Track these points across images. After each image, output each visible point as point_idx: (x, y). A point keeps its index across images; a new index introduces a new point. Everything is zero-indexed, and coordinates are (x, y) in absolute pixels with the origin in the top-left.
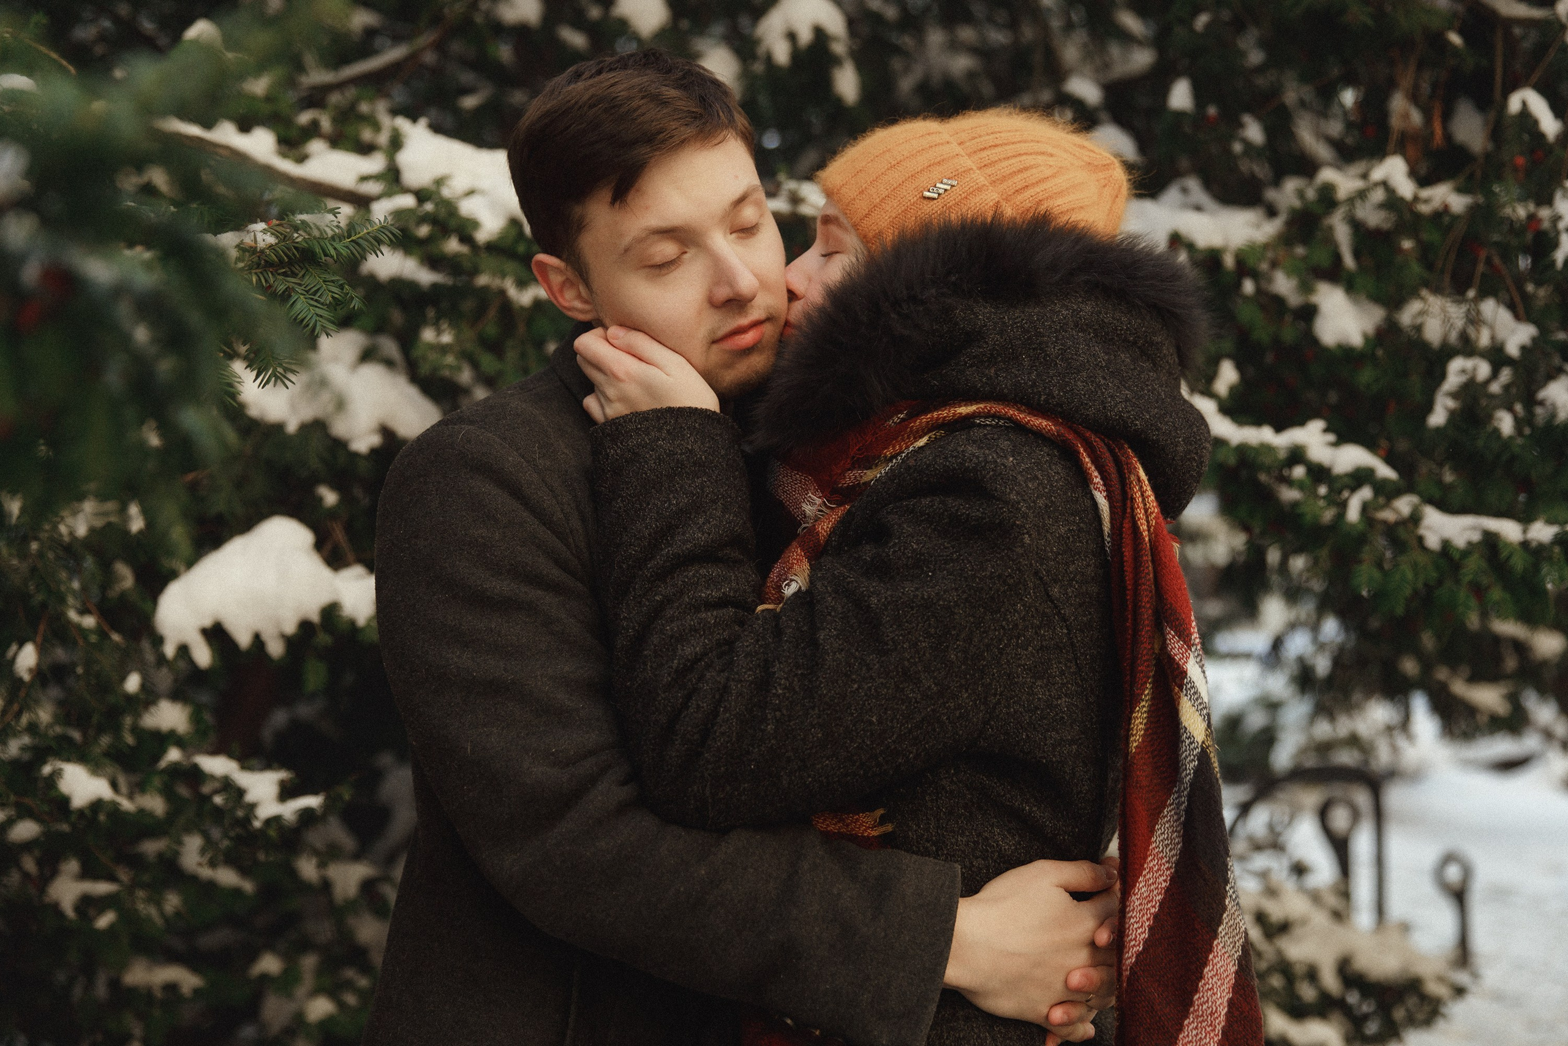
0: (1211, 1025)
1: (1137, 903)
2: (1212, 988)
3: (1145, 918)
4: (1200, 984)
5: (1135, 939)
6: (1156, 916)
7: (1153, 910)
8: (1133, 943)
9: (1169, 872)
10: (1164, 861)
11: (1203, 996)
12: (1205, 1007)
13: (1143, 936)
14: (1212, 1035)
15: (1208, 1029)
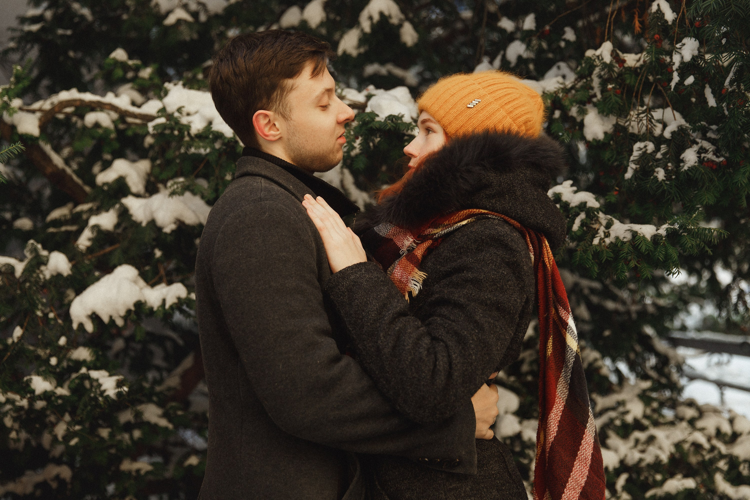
0: (585, 463)
1: (553, 416)
2: (585, 449)
3: (556, 422)
4: (580, 447)
5: (553, 431)
6: (560, 421)
7: (558, 419)
8: (552, 433)
9: (563, 404)
10: (561, 399)
11: (581, 452)
12: (582, 456)
13: (556, 429)
14: (586, 467)
15: (584, 465)
